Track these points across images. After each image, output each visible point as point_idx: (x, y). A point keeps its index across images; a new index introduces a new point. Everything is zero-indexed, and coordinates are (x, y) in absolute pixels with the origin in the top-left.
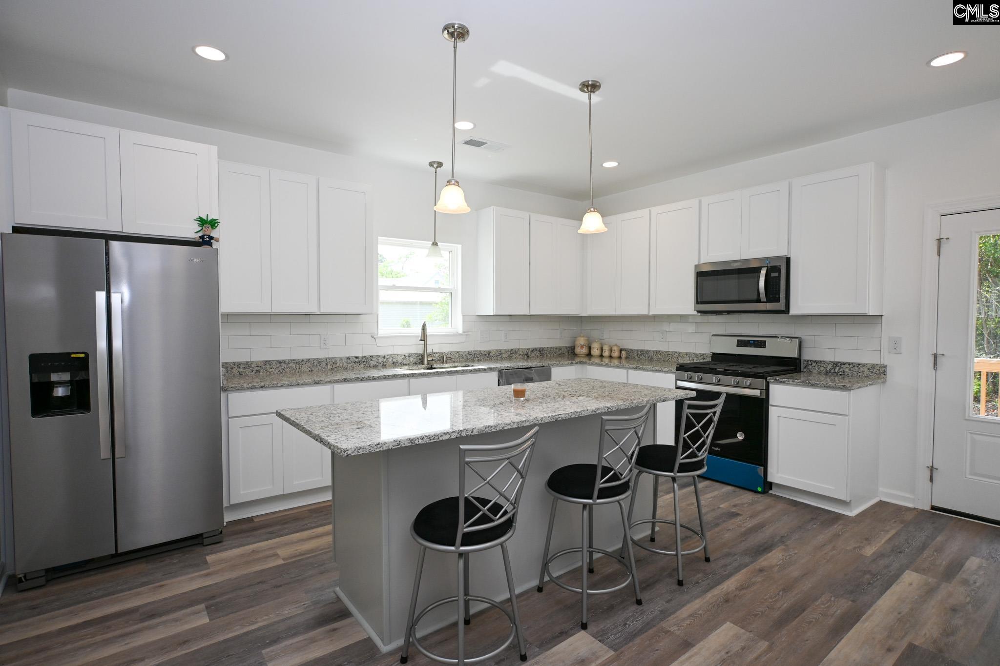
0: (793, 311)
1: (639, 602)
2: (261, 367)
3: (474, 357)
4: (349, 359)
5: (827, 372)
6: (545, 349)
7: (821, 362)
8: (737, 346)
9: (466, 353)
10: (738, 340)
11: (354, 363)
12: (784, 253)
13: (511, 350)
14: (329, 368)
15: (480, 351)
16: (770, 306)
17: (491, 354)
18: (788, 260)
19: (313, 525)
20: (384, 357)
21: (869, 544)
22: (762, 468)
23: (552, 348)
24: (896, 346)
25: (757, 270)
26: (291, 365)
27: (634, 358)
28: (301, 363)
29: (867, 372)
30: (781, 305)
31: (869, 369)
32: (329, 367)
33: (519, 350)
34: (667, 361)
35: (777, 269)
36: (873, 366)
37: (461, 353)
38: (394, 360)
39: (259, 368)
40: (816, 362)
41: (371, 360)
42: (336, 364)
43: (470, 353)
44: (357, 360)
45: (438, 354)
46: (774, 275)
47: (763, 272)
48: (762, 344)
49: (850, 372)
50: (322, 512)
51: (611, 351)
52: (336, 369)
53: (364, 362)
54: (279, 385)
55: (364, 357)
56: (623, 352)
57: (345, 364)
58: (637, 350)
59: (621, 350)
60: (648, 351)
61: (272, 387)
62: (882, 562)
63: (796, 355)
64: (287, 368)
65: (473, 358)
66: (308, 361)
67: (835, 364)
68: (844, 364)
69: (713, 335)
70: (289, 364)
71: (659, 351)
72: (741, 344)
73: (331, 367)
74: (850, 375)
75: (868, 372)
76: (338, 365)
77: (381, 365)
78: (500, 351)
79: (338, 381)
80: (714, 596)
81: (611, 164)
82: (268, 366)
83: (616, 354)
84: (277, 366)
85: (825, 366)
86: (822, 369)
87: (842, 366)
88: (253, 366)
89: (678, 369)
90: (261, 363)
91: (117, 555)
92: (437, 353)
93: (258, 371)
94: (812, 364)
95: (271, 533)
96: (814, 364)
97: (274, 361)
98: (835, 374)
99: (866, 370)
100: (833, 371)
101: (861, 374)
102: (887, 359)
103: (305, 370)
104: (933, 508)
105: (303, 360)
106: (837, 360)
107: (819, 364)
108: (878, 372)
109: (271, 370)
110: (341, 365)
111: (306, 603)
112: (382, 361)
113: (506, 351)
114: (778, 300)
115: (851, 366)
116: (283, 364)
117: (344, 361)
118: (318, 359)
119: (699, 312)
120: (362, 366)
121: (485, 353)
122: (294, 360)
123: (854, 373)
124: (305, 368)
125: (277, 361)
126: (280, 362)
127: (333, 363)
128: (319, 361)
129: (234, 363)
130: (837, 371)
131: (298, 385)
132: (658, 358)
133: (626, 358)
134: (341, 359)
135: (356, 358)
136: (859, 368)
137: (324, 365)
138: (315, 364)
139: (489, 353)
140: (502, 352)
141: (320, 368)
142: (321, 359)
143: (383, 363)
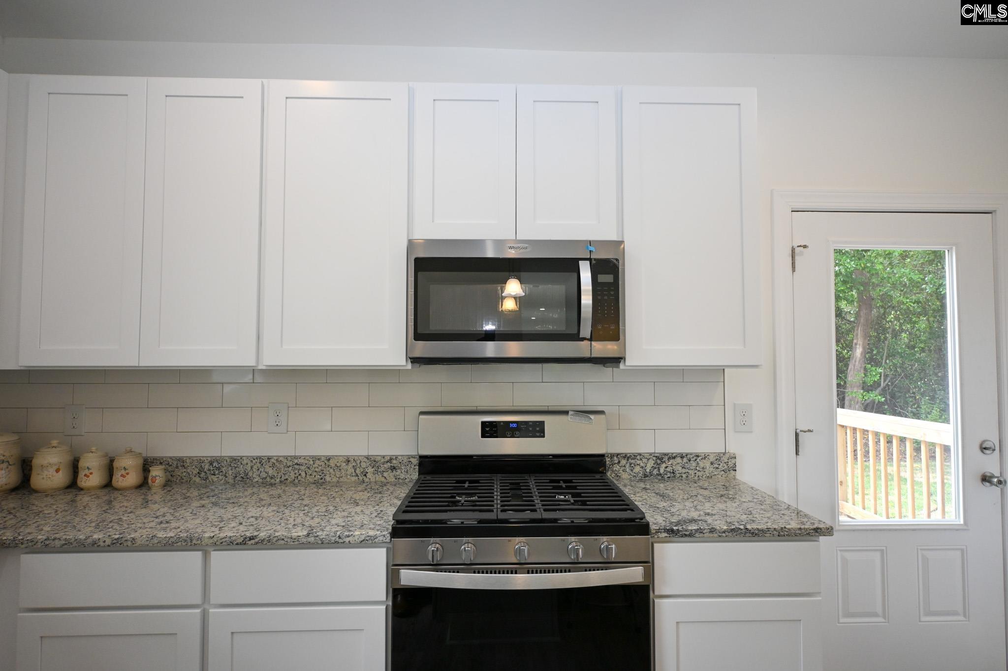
0: (633, 360)
5: (645, 476)
7: (634, 456)
8: (483, 436)
10: (483, 423)
24: (744, 415)
25: (570, 266)
27: (187, 482)
29: (709, 469)
30: (618, 349)
31: (712, 463)
34: (293, 482)
36: (717, 457)
40: (626, 457)
46: (603, 278)
47: (586, 271)
48: (537, 430)
49: (684, 471)
51: (110, 469)
56: (157, 472)
58: (200, 461)
59: (146, 466)
60: (234, 459)
67: (660, 458)
68: (674, 458)
69: (422, 413)
71: (269, 458)
72: (489, 430)
74: (684, 476)
75: (712, 469)
83: (128, 478)
85: (642, 464)
86: (637, 469)
87: (671, 461)
89: (396, 533)
94: (619, 462)
96: (623, 462)
98: (660, 478)
99: (708, 465)
100: (655, 472)
101: (700, 474)
106: (661, 449)
107: (633, 461)
108: (726, 467)
114: (612, 338)
115: (685, 460)
119: (415, 360)
123: (690, 472)
130: (662, 471)
132: (264, 475)
133: (167, 484)
136: (698, 464)
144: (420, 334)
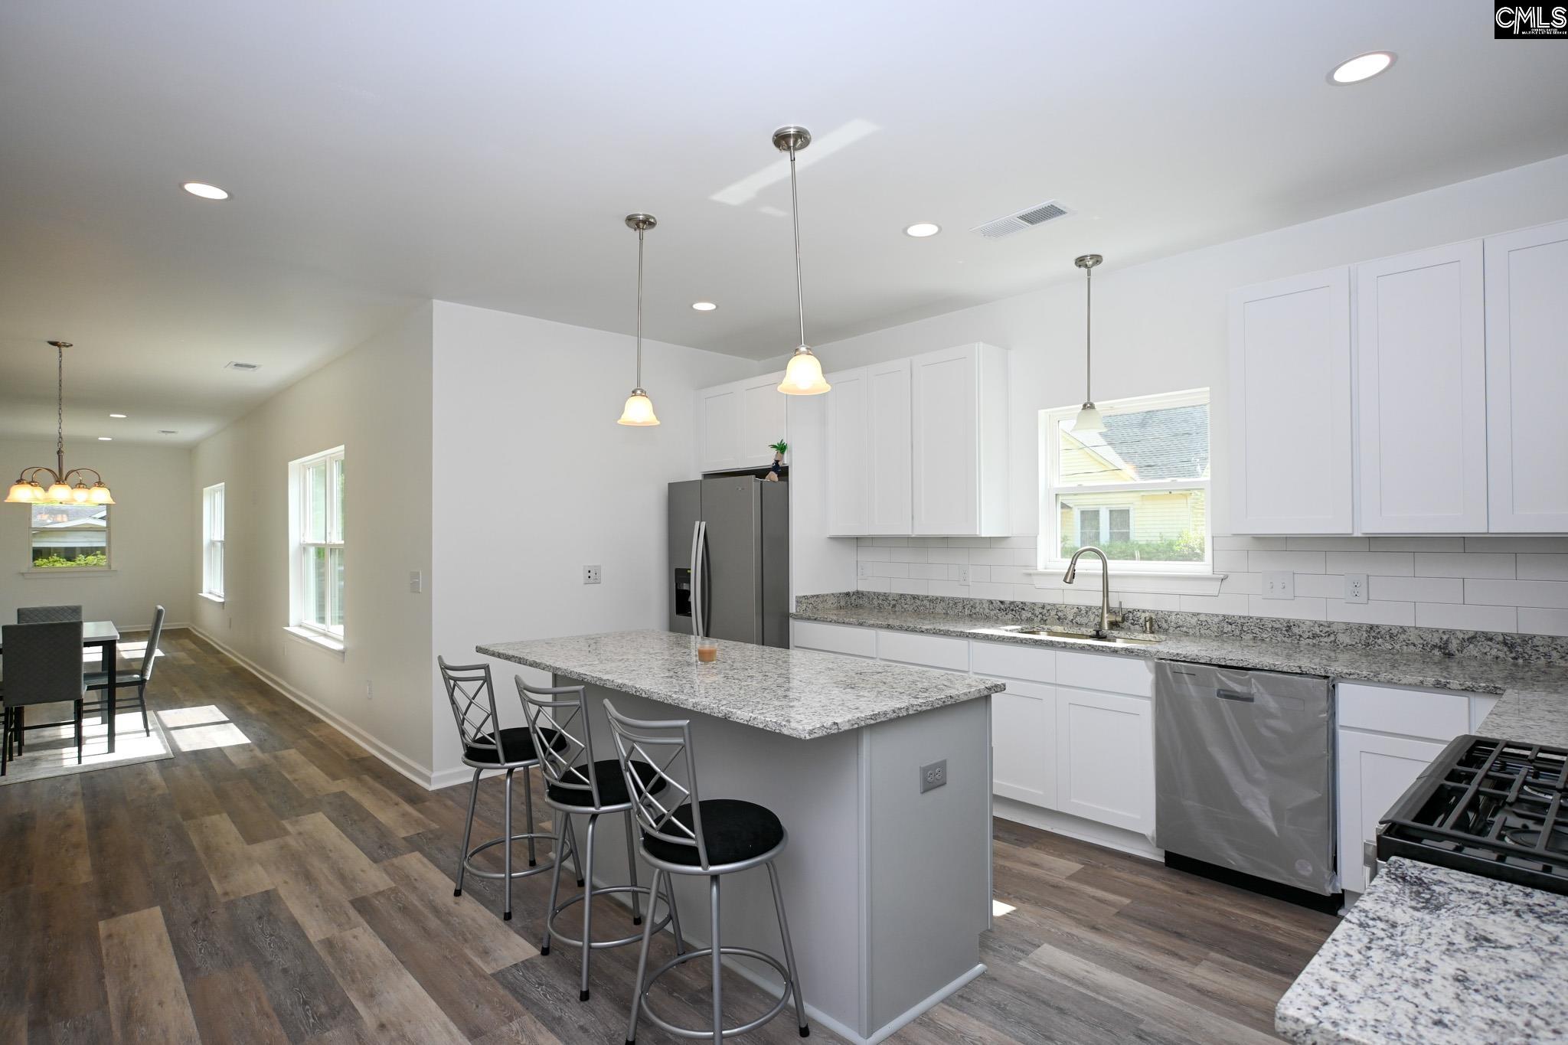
3: (1242, 630)
4: (992, 603)
9: (1216, 620)
15: (1261, 619)
17: (1295, 630)
20: (1043, 608)
26: (925, 603)
28: (935, 602)
32: (967, 612)
33: (1404, 630)
37: (1203, 618)
38: (1060, 614)
39: (895, 602)
41: (1024, 609)
42: (975, 608)
43: (1228, 620)
44: (1002, 607)
45: (1146, 614)
52: (974, 616)
53: (1012, 610)
55: (1012, 603)
57: (987, 611)
64: (921, 606)
65: (1238, 633)
66: (943, 599)
70: (923, 601)
76: (977, 610)
77: (1039, 619)
78: (1330, 624)
82: (903, 601)
84: (912, 602)
88: (890, 599)
90: (897, 596)
92: (1144, 611)
93: (894, 606)
97: (909, 595)
103: (940, 611)
105: (937, 598)
109: (906, 606)
112: (1041, 613)
116: (917, 601)
117: (986, 605)
120: (1010, 616)
121: (1276, 626)
122: (928, 597)
124: (939, 609)
125: (911, 595)
126: (914, 597)
127: (972, 607)
128: (956, 602)
129: (874, 593)
134: (981, 602)
135: (1002, 602)
138: (951, 605)
139: (1290, 627)
140: (1334, 628)
141: (956, 611)
142: (957, 599)
143: (1040, 616)
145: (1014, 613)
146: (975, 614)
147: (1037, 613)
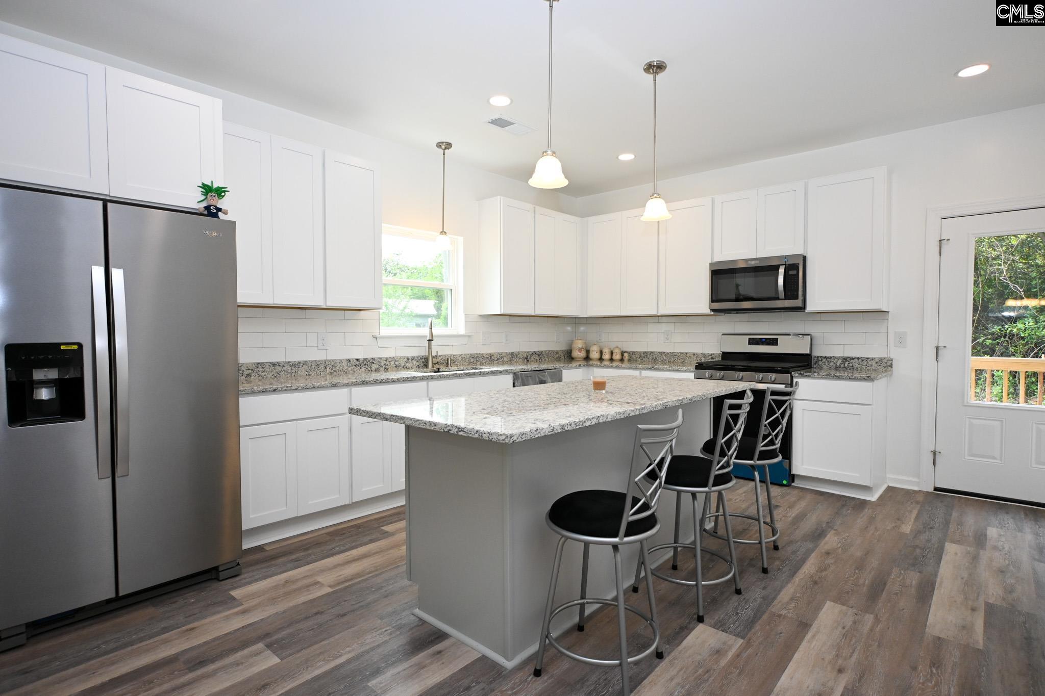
0: (810, 308)
1: (738, 592)
2: (252, 370)
3: (476, 360)
4: (350, 361)
5: (836, 368)
6: (544, 353)
7: (831, 358)
8: (749, 344)
9: (468, 356)
10: (750, 339)
11: (355, 366)
12: (799, 251)
13: (512, 353)
14: (328, 372)
15: (483, 354)
16: (789, 303)
18: (805, 258)
19: (342, 548)
20: (386, 360)
21: (903, 523)
22: (788, 461)
23: (549, 351)
24: (901, 340)
25: (776, 268)
26: (286, 368)
27: (636, 361)
28: (297, 366)
29: (875, 366)
30: (798, 303)
31: (877, 363)
32: (328, 370)
33: (519, 353)
34: (673, 362)
35: (795, 267)
36: (881, 360)
37: (463, 356)
38: (396, 363)
39: (249, 372)
40: (826, 358)
41: (373, 363)
42: (336, 367)
43: (472, 356)
44: (358, 363)
45: (441, 357)
46: (791, 272)
47: (782, 270)
48: (774, 342)
49: (859, 366)
50: (343, 534)
51: (612, 353)
52: (335, 373)
53: (365, 365)
54: (293, 388)
55: (365, 359)
56: (626, 355)
57: (346, 367)
58: (640, 353)
59: (622, 353)
60: (652, 352)
61: (286, 390)
62: (924, 537)
63: (808, 352)
64: (282, 371)
65: (474, 361)
66: (305, 363)
67: (845, 359)
68: (853, 359)
69: (723, 334)
70: (283, 366)
71: (664, 352)
72: (752, 342)
73: (330, 370)
74: (859, 369)
75: (876, 366)
76: (337, 368)
77: (384, 368)
78: (501, 354)
79: (355, 384)
80: (802, 579)
81: (626, 157)
82: (261, 369)
83: (617, 356)
84: (271, 369)
85: (834, 362)
86: (832, 364)
87: (852, 361)
88: (243, 369)
89: (697, 368)
90: (252, 365)
91: (118, 598)
93: (249, 375)
94: (822, 360)
95: (297, 560)
96: (824, 360)
97: (267, 363)
98: (845, 369)
99: (874, 363)
100: (842, 366)
101: (869, 368)
102: (893, 353)
103: (302, 373)
104: (936, 489)
105: (299, 363)
106: (846, 355)
107: (829, 360)
108: (885, 365)
109: (263, 374)
110: (341, 368)
111: (387, 629)
113: (507, 354)
114: (797, 298)
115: (860, 360)
116: (277, 367)
117: (345, 364)
118: (316, 361)
119: (713, 310)
120: (363, 369)
121: (487, 356)
122: (289, 362)
123: (863, 366)
124: (302, 371)
125: (270, 363)
126: (274, 365)
127: (333, 366)
128: (317, 364)
130: (846, 365)
131: (314, 387)
132: (662, 359)
133: (629, 360)
134: (341, 361)
135: (357, 360)
136: (868, 362)
137: (323, 368)
138: (313, 367)
139: (491, 356)
140: (503, 355)
141: (319, 371)
142: (319, 361)
143: (385, 366)
144: (713, 300)
145: (366, 366)
146: (335, 371)
147: (382, 364)
